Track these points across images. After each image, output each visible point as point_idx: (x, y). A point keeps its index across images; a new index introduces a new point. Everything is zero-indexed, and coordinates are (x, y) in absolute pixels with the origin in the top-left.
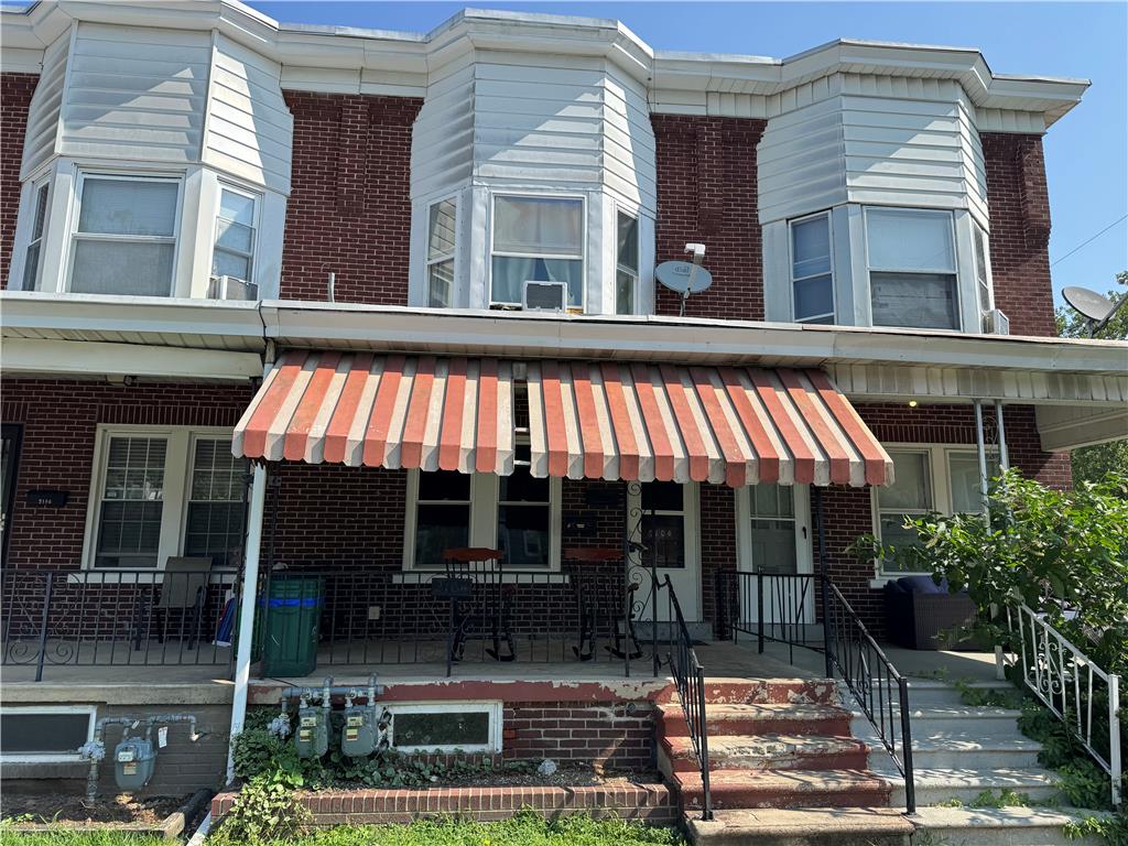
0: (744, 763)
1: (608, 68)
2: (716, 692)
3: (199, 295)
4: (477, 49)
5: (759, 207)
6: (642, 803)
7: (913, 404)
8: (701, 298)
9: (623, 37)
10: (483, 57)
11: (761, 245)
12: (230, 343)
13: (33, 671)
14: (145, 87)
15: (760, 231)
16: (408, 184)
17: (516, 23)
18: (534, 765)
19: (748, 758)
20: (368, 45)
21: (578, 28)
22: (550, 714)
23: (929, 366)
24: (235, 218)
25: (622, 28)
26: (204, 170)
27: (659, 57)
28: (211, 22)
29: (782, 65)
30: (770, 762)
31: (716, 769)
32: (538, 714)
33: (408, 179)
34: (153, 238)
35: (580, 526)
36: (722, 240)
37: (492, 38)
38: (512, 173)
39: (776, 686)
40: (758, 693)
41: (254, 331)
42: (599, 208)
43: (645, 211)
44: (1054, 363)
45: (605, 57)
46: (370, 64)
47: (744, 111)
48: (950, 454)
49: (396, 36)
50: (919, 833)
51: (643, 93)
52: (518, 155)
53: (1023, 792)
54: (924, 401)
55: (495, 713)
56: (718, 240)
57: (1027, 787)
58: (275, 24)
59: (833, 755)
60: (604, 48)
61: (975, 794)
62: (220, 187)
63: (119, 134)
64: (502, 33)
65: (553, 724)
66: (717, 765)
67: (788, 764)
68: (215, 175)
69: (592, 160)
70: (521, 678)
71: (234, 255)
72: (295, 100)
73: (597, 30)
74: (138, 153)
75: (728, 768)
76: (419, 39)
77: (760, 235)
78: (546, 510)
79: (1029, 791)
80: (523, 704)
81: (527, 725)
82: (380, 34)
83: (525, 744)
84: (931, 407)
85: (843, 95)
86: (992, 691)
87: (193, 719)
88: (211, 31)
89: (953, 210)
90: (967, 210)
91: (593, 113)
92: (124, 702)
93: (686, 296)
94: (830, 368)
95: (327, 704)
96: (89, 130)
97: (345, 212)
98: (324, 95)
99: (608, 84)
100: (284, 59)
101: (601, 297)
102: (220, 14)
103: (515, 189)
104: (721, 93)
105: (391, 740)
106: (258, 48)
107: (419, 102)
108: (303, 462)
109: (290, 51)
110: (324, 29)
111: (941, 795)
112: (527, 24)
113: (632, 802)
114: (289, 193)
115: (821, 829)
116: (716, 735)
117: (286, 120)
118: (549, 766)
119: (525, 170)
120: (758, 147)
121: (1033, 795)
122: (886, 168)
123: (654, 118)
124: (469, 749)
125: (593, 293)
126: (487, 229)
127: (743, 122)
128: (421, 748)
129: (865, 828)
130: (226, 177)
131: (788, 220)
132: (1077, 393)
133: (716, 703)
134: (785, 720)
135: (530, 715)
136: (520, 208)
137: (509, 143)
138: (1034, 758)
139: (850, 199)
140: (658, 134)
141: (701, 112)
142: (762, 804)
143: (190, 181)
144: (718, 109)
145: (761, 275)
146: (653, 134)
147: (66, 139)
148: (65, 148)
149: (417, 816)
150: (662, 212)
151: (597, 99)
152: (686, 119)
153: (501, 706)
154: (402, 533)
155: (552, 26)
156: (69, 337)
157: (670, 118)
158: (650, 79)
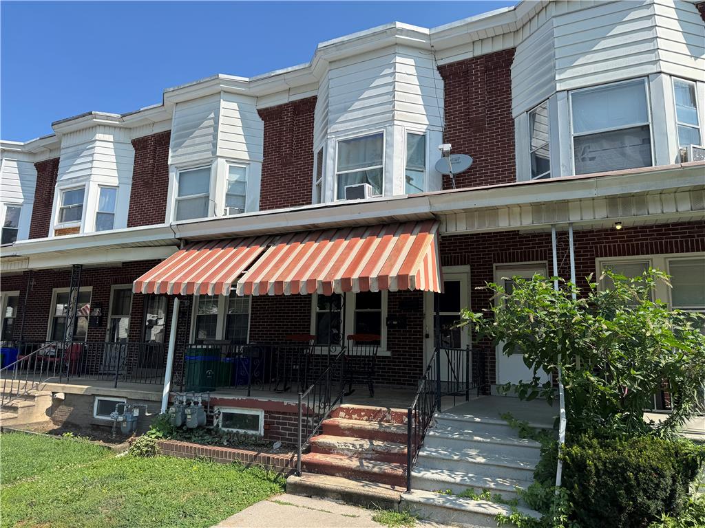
0: (346, 452)
1: (398, 50)
2: (363, 414)
3: (220, 215)
4: (330, 62)
5: (512, 107)
7: (619, 227)
9: (401, 31)
10: (334, 66)
11: (514, 132)
13: (114, 385)
14: (197, 126)
15: (513, 122)
16: (313, 143)
17: (343, 43)
18: (271, 444)
19: (348, 450)
20: (287, 76)
21: (375, 34)
22: (284, 419)
24: (239, 178)
25: (399, 25)
26: (219, 159)
27: (433, 31)
28: (217, 89)
29: (515, 9)
31: (332, 453)
32: (279, 418)
33: (312, 141)
34: (201, 195)
35: (395, 323)
36: (487, 134)
37: (334, 55)
38: (347, 127)
39: (396, 413)
40: (386, 416)
41: (172, 236)
42: (391, 134)
43: (431, 128)
45: (396, 44)
46: (292, 85)
47: (498, 46)
48: (670, 262)
49: (296, 68)
51: (430, 57)
52: (349, 116)
55: (261, 414)
56: (484, 135)
57: (500, 490)
58: (247, 79)
60: (391, 40)
61: (464, 489)
62: (228, 165)
63: (190, 150)
64: (338, 50)
65: (285, 424)
66: (332, 451)
68: (224, 160)
69: (390, 107)
70: (270, 399)
71: (235, 197)
72: (264, 114)
73: (385, 31)
74: (195, 157)
75: (338, 454)
76: (307, 65)
77: (514, 125)
78: (379, 314)
80: (272, 412)
81: (273, 423)
82: (290, 69)
83: (272, 433)
85: (554, 17)
87: (147, 406)
88: (220, 92)
89: (648, 76)
90: (661, 72)
91: (389, 79)
93: (451, 176)
94: (443, 218)
96: (180, 151)
97: (284, 165)
98: (274, 107)
99: (398, 59)
100: (258, 95)
101: (392, 188)
102: (220, 84)
103: (348, 135)
104: (482, 40)
105: (220, 424)
106: (244, 93)
107: (315, 98)
109: (256, 90)
110: (267, 75)
112: (348, 41)
114: (262, 160)
115: (346, 490)
117: (260, 124)
118: (277, 445)
119: (353, 123)
120: (512, 66)
122: (590, 59)
123: (440, 68)
124: (250, 432)
126: (334, 160)
127: (498, 54)
128: (230, 429)
129: (371, 493)
130: (229, 160)
131: (527, 112)
133: (362, 420)
135: (275, 418)
136: (352, 147)
137: (345, 110)
139: (558, 89)
140: (444, 77)
141: (470, 56)
142: (337, 474)
143: (214, 166)
144: (479, 51)
145: (514, 152)
146: (441, 78)
147: (172, 157)
148: (172, 161)
150: (448, 125)
151: (391, 71)
152: (461, 63)
153: (263, 412)
154: (309, 328)
155: (361, 38)
157: (450, 65)
158: (433, 46)
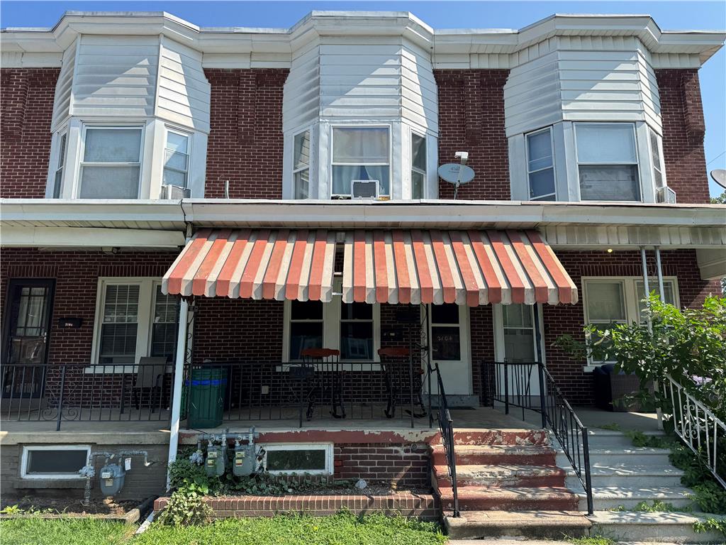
0: (483, 482)
1: (404, 42)
2: (468, 437)
3: (155, 197)
4: (320, 35)
5: (506, 126)
6: (417, 506)
7: (610, 251)
8: (468, 187)
9: (413, 22)
10: (325, 41)
11: (508, 151)
12: (166, 226)
13: (56, 424)
14: (120, 72)
15: (507, 141)
16: (282, 123)
17: (344, 18)
18: (353, 483)
19: (486, 479)
20: (254, 37)
21: (383, 19)
22: (363, 451)
23: (609, 225)
24: (177, 149)
25: (411, 16)
26: (156, 120)
27: (437, 33)
28: (157, 30)
29: (518, 33)
30: (500, 481)
31: (465, 485)
32: (356, 451)
33: (281, 120)
34: (127, 163)
35: (393, 334)
36: (482, 148)
37: (330, 28)
38: (344, 113)
39: (508, 434)
40: (496, 438)
41: (179, 218)
42: (399, 132)
43: (430, 132)
44: (693, 221)
45: (402, 35)
46: (256, 50)
47: (495, 64)
48: (638, 283)
49: (271, 31)
50: (595, 527)
51: (428, 57)
52: (347, 101)
53: (668, 502)
54: (618, 249)
55: (329, 450)
56: (479, 148)
57: (671, 499)
58: (197, 28)
59: (542, 477)
60: (400, 30)
61: (636, 503)
62: (166, 130)
63: (106, 101)
64: (335, 25)
65: (365, 457)
66: (466, 483)
67: (512, 483)
68: (164, 123)
69: (395, 102)
70: (344, 429)
71: (176, 172)
72: (211, 75)
73: (396, 19)
74: (118, 112)
75: (473, 485)
76: (285, 31)
77: (507, 144)
78: (371, 324)
79: (672, 502)
80: (346, 445)
81: (348, 458)
82: (261, 30)
83: (348, 470)
84: (624, 252)
85: (559, 50)
86: (653, 437)
87: (146, 453)
88: (159, 35)
89: (635, 122)
90: (645, 121)
91: (395, 72)
92: (106, 443)
93: (457, 186)
94: (542, 229)
95: (224, 444)
96: (89, 100)
97: (243, 142)
98: (228, 70)
99: (404, 52)
100: (205, 50)
101: (401, 189)
102: (164, 25)
103: (345, 123)
104: (479, 54)
105: (265, 467)
106: (188, 44)
107: (287, 71)
108: (227, 297)
109: (206, 44)
110: (227, 29)
111: (612, 503)
112: (351, 18)
113: (410, 505)
114: (209, 132)
115: (530, 524)
116: (467, 464)
117: (207, 87)
118: (362, 484)
119: (352, 110)
120: (505, 87)
121: (675, 504)
122: (589, 97)
123: (436, 72)
124: (313, 472)
125: (396, 187)
126: (329, 148)
127: (494, 72)
128: (283, 472)
129: (558, 523)
130: (170, 124)
131: (524, 134)
132: (711, 240)
133: (469, 444)
134: (512, 455)
135: (350, 451)
136: (348, 134)
137: (342, 94)
138: (679, 480)
139: (564, 118)
140: (439, 83)
141: (466, 67)
142: (493, 508)
143: (148, 128)
144: (477, 64)
145: (508, 170)
146: (435, 82)
147: (75, 106)
148: (75, 111)
149: (277, 513)
150: (442, 132)
151: (397, 63)
152: (457, 72)
153: (332, 446)
154: (281, 341)
155: (367, 19)
156: (72, 225)
157: (446, 71)
158: (432, 48)
